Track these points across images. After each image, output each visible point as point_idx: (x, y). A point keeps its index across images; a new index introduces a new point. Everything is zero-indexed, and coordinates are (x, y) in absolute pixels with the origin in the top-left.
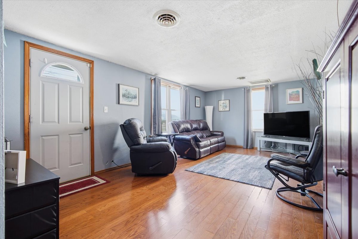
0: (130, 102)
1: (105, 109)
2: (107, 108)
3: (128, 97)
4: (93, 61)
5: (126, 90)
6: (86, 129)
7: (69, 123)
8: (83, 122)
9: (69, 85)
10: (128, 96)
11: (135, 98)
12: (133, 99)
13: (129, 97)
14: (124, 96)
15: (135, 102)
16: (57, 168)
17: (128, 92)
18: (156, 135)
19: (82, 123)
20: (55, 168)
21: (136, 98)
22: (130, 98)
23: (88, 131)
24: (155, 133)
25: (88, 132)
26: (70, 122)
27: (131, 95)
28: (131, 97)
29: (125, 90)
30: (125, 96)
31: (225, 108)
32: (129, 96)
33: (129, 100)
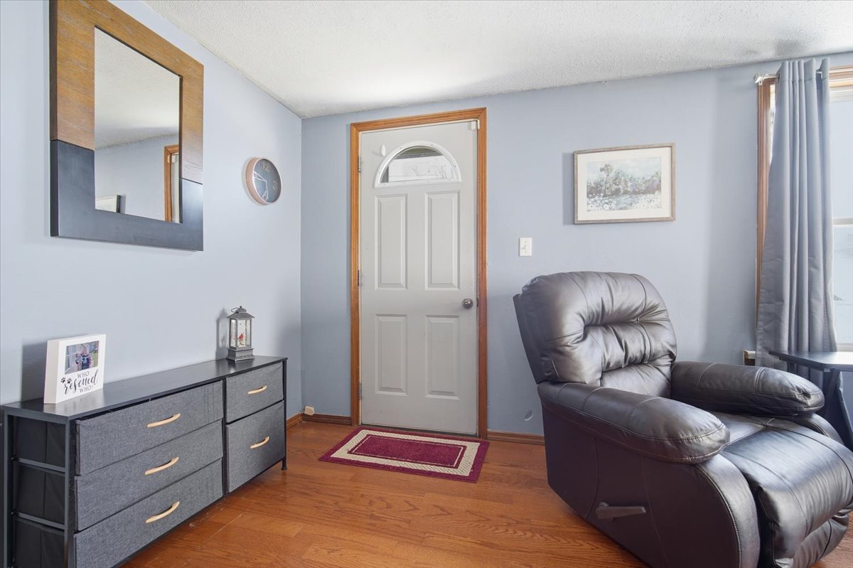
0: (625, 209)
1: (522, 246)
2: (530, 241)
3: (616, 193)
4: (483, 110)
5: (606, 169)
6: (467, 306)
7: (426, 288)
8: (459, 287)
9: (427, 193)
10: (614, 187)
11: (652, 188)
12: (642, 198)
13: (618, 190)
14: (594, 191)
15: (653, 206)
16: (403, 392)
17: (612, 174)
18: (783, 357)
19: (457, 289)
20: (400, 390)
21: (659, 188)
22: (626, 193)
23: (474, 309)
24: (770, 343)
25: (472, 314)
26: (429, 286)
27: (629, 184)
28: (630, 189)
29: (602, 170)
30: (600, 192)
32: (621, 187)
33: (617, 205)
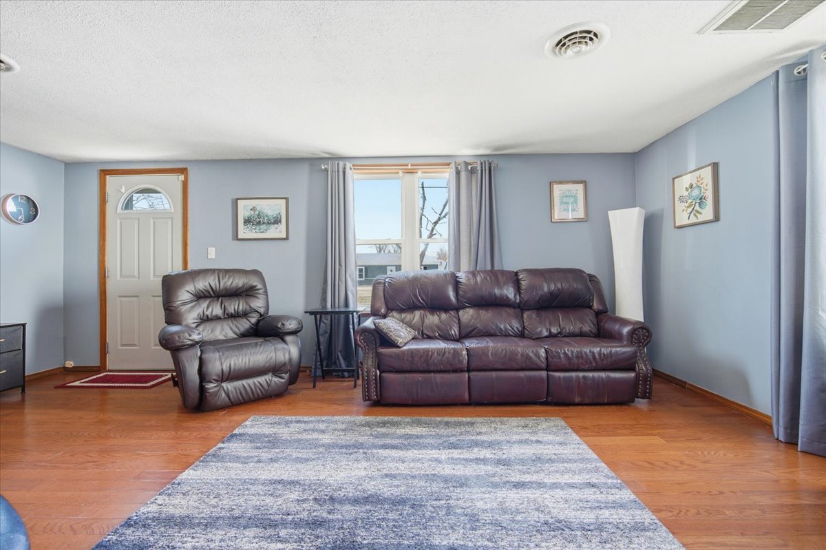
0: (263, 232)
1: (209, 252)
2: (213, 249)
3: (259, 223)
4: (186, 169)
5: (253, 209)
9: (152, 218)
10: (258, 220)
11: (277, 221)
12: (272, 226)
13: (260, 221)
14: (247, 221)
15: (278, 231)
16: (137, 346)
17: (257, 213)
21: (280, 222)
22: (264, 223)
27: (266, 218)
28: (266, 221)
29: (251, 210)
30: (250, 222)
31: (697, 207)
33: (259, 230)
